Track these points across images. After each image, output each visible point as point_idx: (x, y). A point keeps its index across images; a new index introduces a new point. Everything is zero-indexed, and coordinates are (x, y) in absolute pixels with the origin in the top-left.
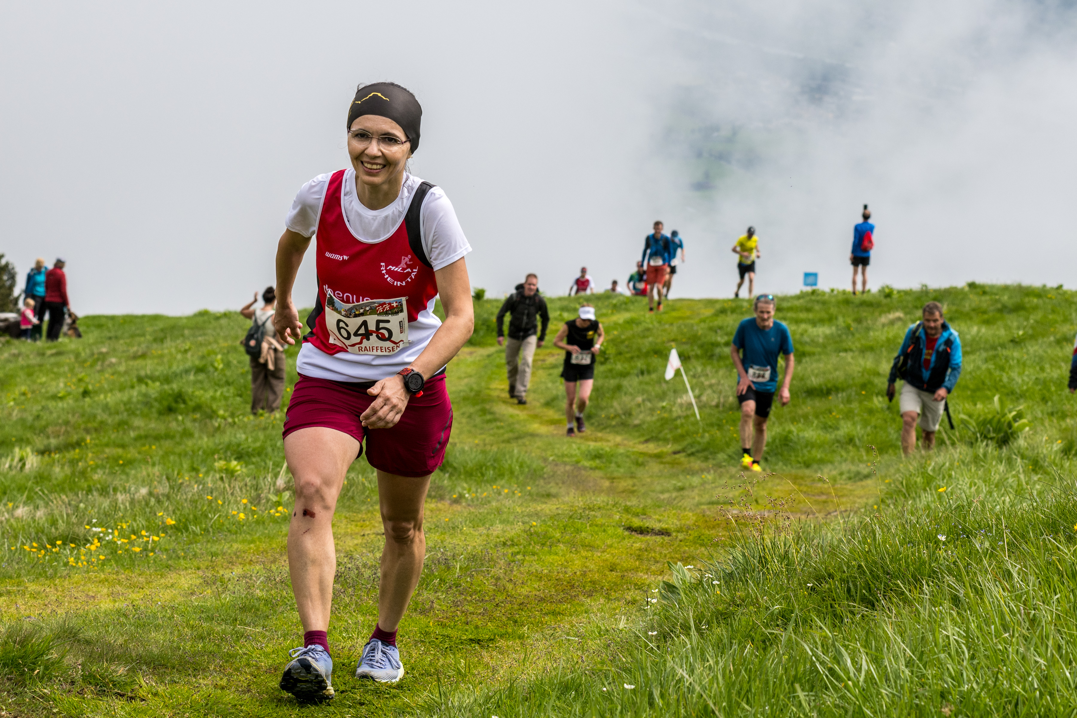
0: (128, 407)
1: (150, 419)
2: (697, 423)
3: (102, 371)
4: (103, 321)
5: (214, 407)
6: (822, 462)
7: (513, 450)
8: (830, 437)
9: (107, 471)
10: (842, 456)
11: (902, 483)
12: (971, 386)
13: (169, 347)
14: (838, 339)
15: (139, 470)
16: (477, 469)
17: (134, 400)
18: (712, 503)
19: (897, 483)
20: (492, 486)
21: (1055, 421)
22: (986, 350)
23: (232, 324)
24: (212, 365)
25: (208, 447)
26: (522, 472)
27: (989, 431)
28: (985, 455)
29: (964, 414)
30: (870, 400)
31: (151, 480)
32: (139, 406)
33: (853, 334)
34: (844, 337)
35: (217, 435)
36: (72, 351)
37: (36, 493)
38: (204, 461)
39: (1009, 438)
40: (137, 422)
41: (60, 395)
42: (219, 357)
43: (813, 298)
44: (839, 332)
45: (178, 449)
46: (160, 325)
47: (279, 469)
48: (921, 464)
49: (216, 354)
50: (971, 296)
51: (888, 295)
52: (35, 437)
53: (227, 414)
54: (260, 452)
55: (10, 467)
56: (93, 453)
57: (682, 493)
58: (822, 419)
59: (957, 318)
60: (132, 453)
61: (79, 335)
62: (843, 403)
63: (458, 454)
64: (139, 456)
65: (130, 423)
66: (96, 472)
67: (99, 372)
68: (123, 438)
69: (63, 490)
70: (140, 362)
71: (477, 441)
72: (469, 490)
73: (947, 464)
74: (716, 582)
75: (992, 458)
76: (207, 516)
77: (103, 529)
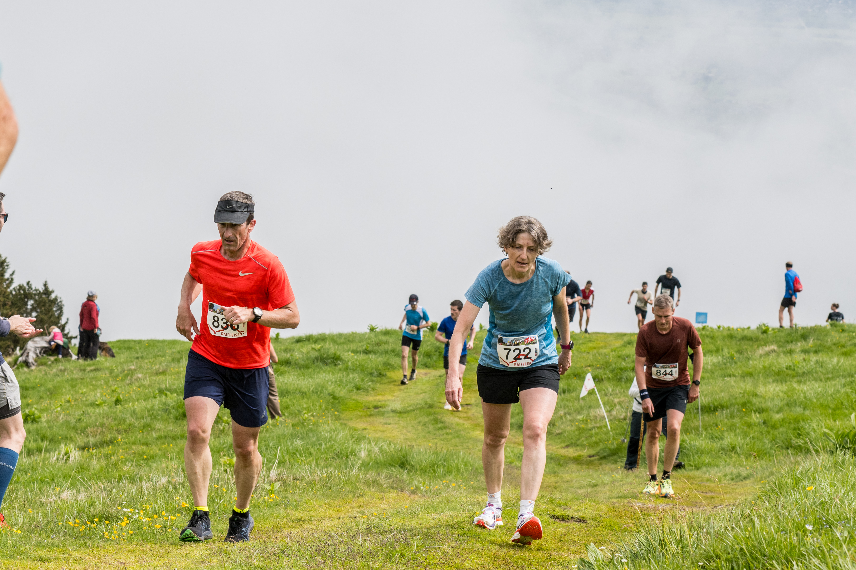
0: (151, 412)
1: (169, 424)
2: (608, 432)
3: (130, 384)
4: (132, 344)
6: (709, 465)
7: (460, 452)
8: (716, 445)
9: (134, 463)
10: (726, 461)
11: (775, 483)
14: (724, 366)
15: (160, 463)
16: (430, 467)
17: (156, 407)
18: (621, 497)
19: (771, 484)
20: (441, 480)
22: (844, 377)
26: (467, 470)
27: (847, 442)
28: (843, 462)
29: (826, 428)
30: (750, 416)
31: (169, 472)
32: (160, 413)
33: (736, 363)
34: (728, 364)
35: (222, 436)
36: (107, 368)
37: (79, 480)
40: (158, 425)
41: (97, 403)
43: (703, 333)
44: (725, 361)
46: (178, 348)
47: (271, 465)
48: (791, 468)
50: (833, 333)
51: (765, 332)
52: (77, 436)
55: (57, 459)
56: (123, 449)
57: (595, 488)
58: (710, 431)
59: (820, 351)
60: (154, 450)
61: (113, 356)
62: (727, 418)
63: (415, 455)
64: (160, 453)
65: (153, 426)
66: (125, 465)
67: (128, 385)
68: (147, 438)
69: (99, 478)
70: (161, 377)
71: (430, 444)
72: (424, 483)
73: (812, 469)
74: (624, 560)
75: (849, 464)
76: (214, 501)
77: (132, 510)
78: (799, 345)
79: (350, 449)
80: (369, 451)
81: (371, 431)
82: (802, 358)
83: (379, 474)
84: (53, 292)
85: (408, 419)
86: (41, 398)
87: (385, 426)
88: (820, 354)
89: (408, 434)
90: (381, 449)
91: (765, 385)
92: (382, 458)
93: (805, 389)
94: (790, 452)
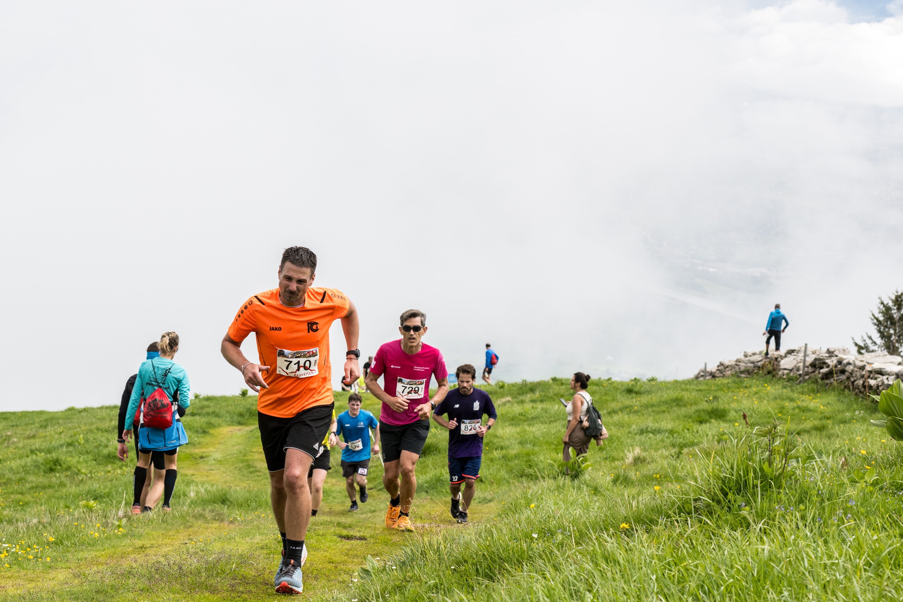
0: (25, 469)
1: (39, 476)
3: (8, 447)
4: (9, 415)
5: (79, 468)
9: (12, 509)
11: (512, 504)
12: (555, 443)
13: (50, 430)
15: (32, 508)
16: (245, 502)
17: (29, 464)
19: (509, 504)
20: (254, 512)
21: (608, 463)
23: (89, 415)
24: (77, 441)
25: (75, 493)
28: (564, 485)
29: (551, 459)
30: (492, 453)
31: (39, 514)
32: (32, 468)
35: (81, 485)
38: (73, 502)
39: (579, 474)
40: (31, 478)
42: (81, 436)
45: (57, 495)
46: (45, 417)
48: (523, 492)
49: (79, 434)
50: (554, 386)
51: (501, 387)
53: (87, 472)
54: (109, 495)
56: (4, 498)
57: (374, 514)
59: (545, 400)
60: (28, 498)
63: (233, 494)
64: (32, 500)
65: (26, 479)
66: (5, 510)
67: (6, 447)
68: (22, 489)
70: (32, 441)
71: (245, 485)
72: (240, 515)
73: (540, 491)
74: (394, 568)
75: (568, 487)
76: (74, 535)
77: (10, 545)
78: (529, 397)
79: (182, 491)
80: (197, 492)
81: (198, 476)
82: (530, 406)
83: (204, 510)
85: (227, 465)
87: (209, 472)
88: (545, 403)
89: (228, 477)
90: (206, 490)
91: (503, 429)
92: (207, 497)
93: (534, 430)
94: (524, 479)
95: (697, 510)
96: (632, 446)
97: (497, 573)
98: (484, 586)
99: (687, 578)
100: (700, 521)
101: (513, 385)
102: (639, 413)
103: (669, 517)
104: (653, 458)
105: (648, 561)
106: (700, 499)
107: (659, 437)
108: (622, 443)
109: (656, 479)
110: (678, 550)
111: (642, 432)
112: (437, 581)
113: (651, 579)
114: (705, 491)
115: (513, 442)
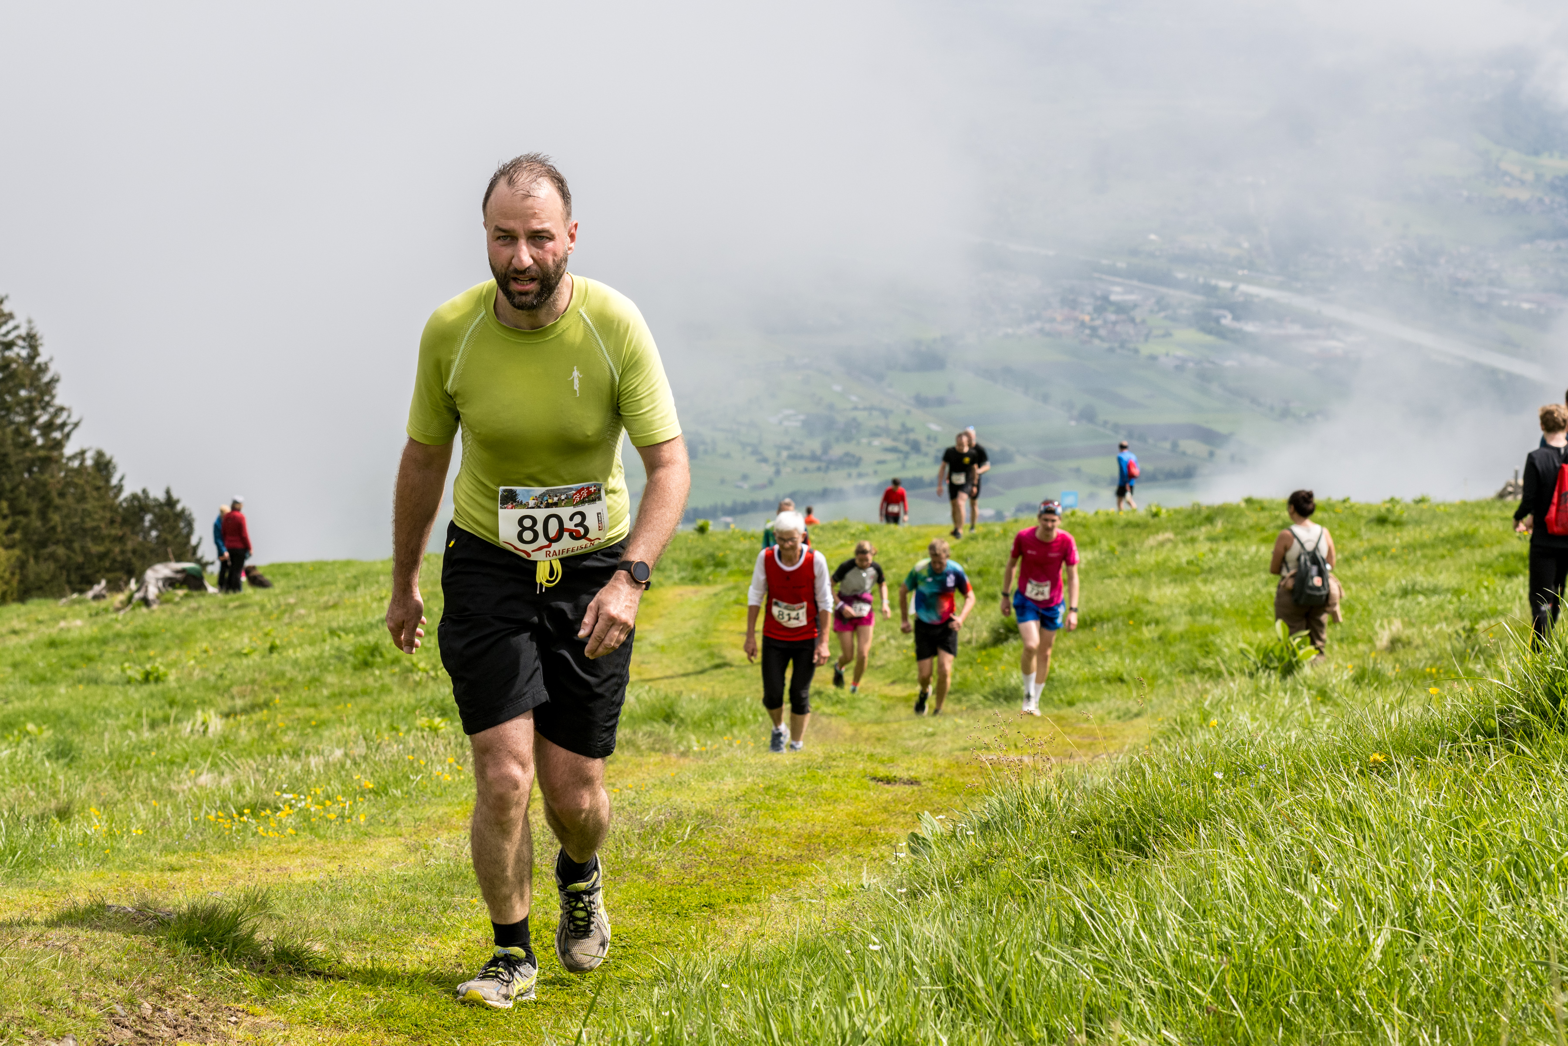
0: (320, 662)
1: (345, 675)
3: (289, 624)
4: (290, 569)
6: (1088, 699)
9: (298, 733)
10: (1109, 693)
11: (1176, 720)
12: (1251, 612)
13: (363, 595)
14: (1102, 564)
15: (334, 730)
16: (706, 720)
17: (326, 654)
18: (965, 749)
19: (1171, 721)
20: (722, 737)
25: (408, 703)
27: (1271, 660)
28: (1268, 686)
29: (1244, 642)
30: (1140, 630)
31: (346, 741)
32: (332, 661)
33: (1118, 559)
34: (1108, 561)
35: (419, 689)
36: (257, 604)
37: (221, 759)
38: (403, 719)
39: (1293, 667)
40: (331, 679)
41: (245, 651)
43: (1073, 519)
44: (1103, 557)
45: (378, 706)
46: (353, 571)
48: (1196, 699)
50: (1247, 513)
51: (1155, 515)
52: (219, 699)
53: (428, 667)
55: (192, 731)
56: (283, 714)
57: (932, 739)
58: (1087, 654)
59: (1232, 537)
60: (326, 713)
62: (1109, 634)
63: (684, 704)
64: (333, 717)
65: (323, 680)
66: (286, 735)
67: (286, 625)
68: (314, 697)
69: (250, 755)
70: (332, 613)
71: (704, 689)
72: (698, 742)
73: (1226, 698)
74: (970, 833)
75: (1276, 691)
76: (408, 778)
77: (295, 796)
78: (1204, 531)
82: (1207, 548)
84: (178, 501)
85: (673, 654)
86: (167, 648)
87: (643, 666)
88: (1233, 542)
90: (637, 698)
91: (1158, 587)
92: (639, 711)
93: (1214, 590)
94: (1196, 678)
95: (1504, 730)
96: (1387, 616)
97: (1151, 840)
98: (1129, 864)
99: (1488, 849)
100: (1511, 749)
101: (1176, 512)
102: (1399, 560)
103: (1455, 740)
104: (1424, 639)
105: (1419, 821)
106: (1511, 710)
107: (1435, 599)
108: (1369, 612)
109: (1431, 675)
110: (1472, 799)
111: (1405, 593)
112: (1046, 856)
113: (1426, 851)
114: (1519, 695)
115: (1177, 611)
